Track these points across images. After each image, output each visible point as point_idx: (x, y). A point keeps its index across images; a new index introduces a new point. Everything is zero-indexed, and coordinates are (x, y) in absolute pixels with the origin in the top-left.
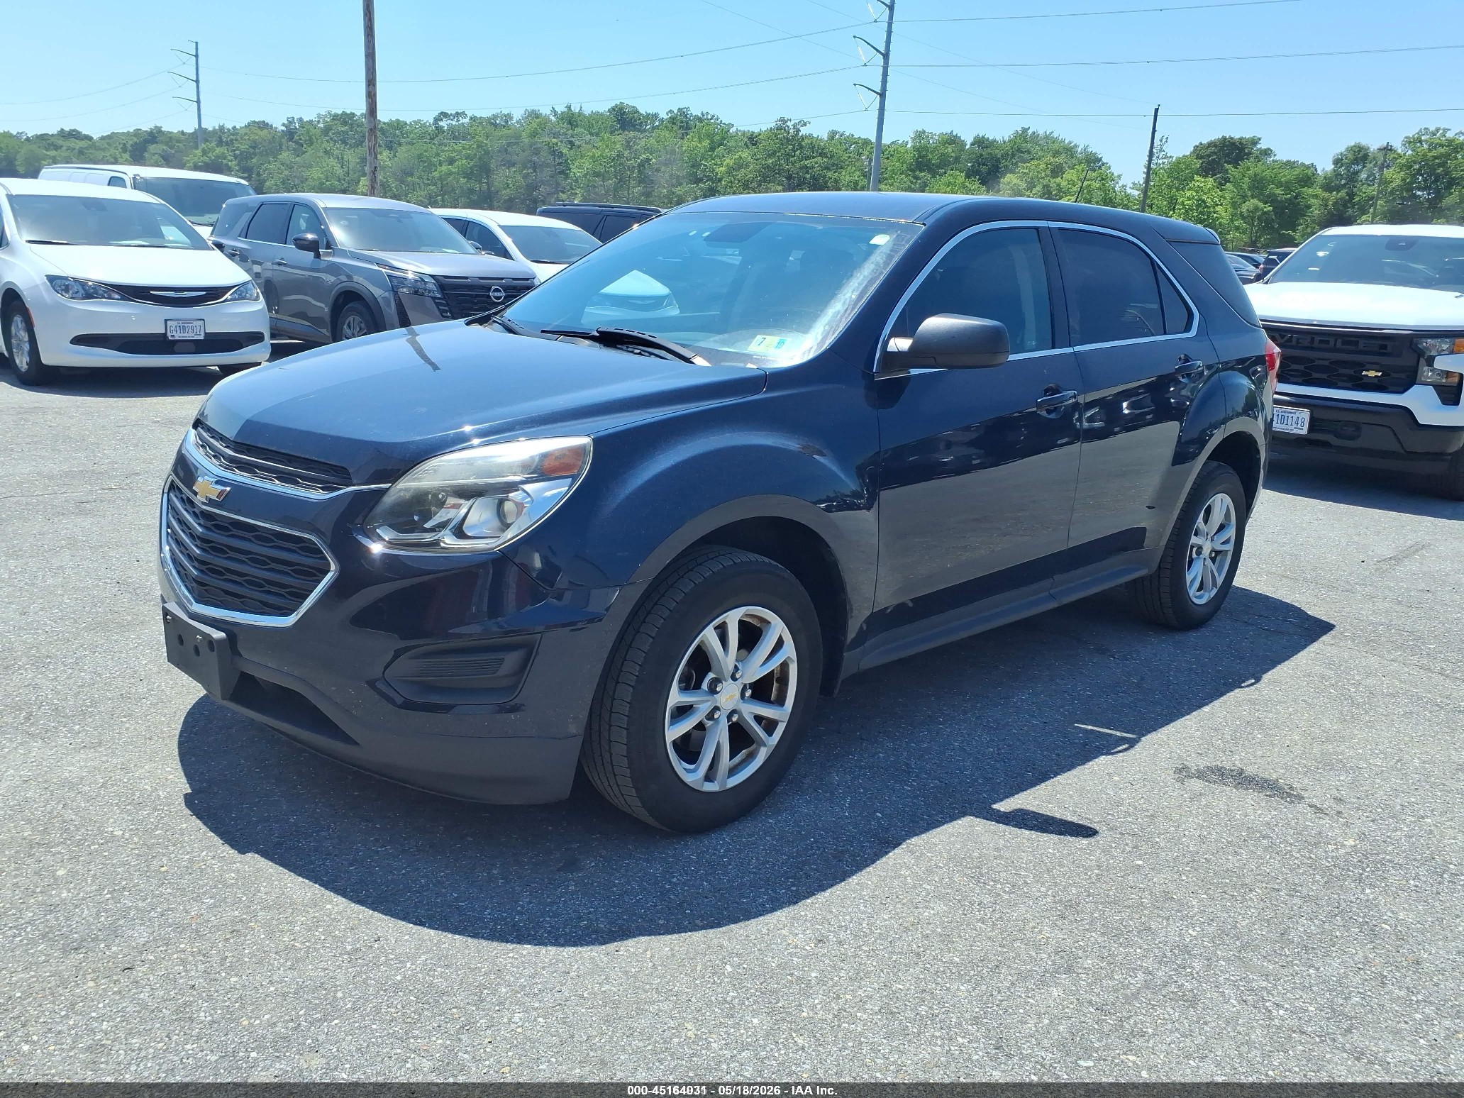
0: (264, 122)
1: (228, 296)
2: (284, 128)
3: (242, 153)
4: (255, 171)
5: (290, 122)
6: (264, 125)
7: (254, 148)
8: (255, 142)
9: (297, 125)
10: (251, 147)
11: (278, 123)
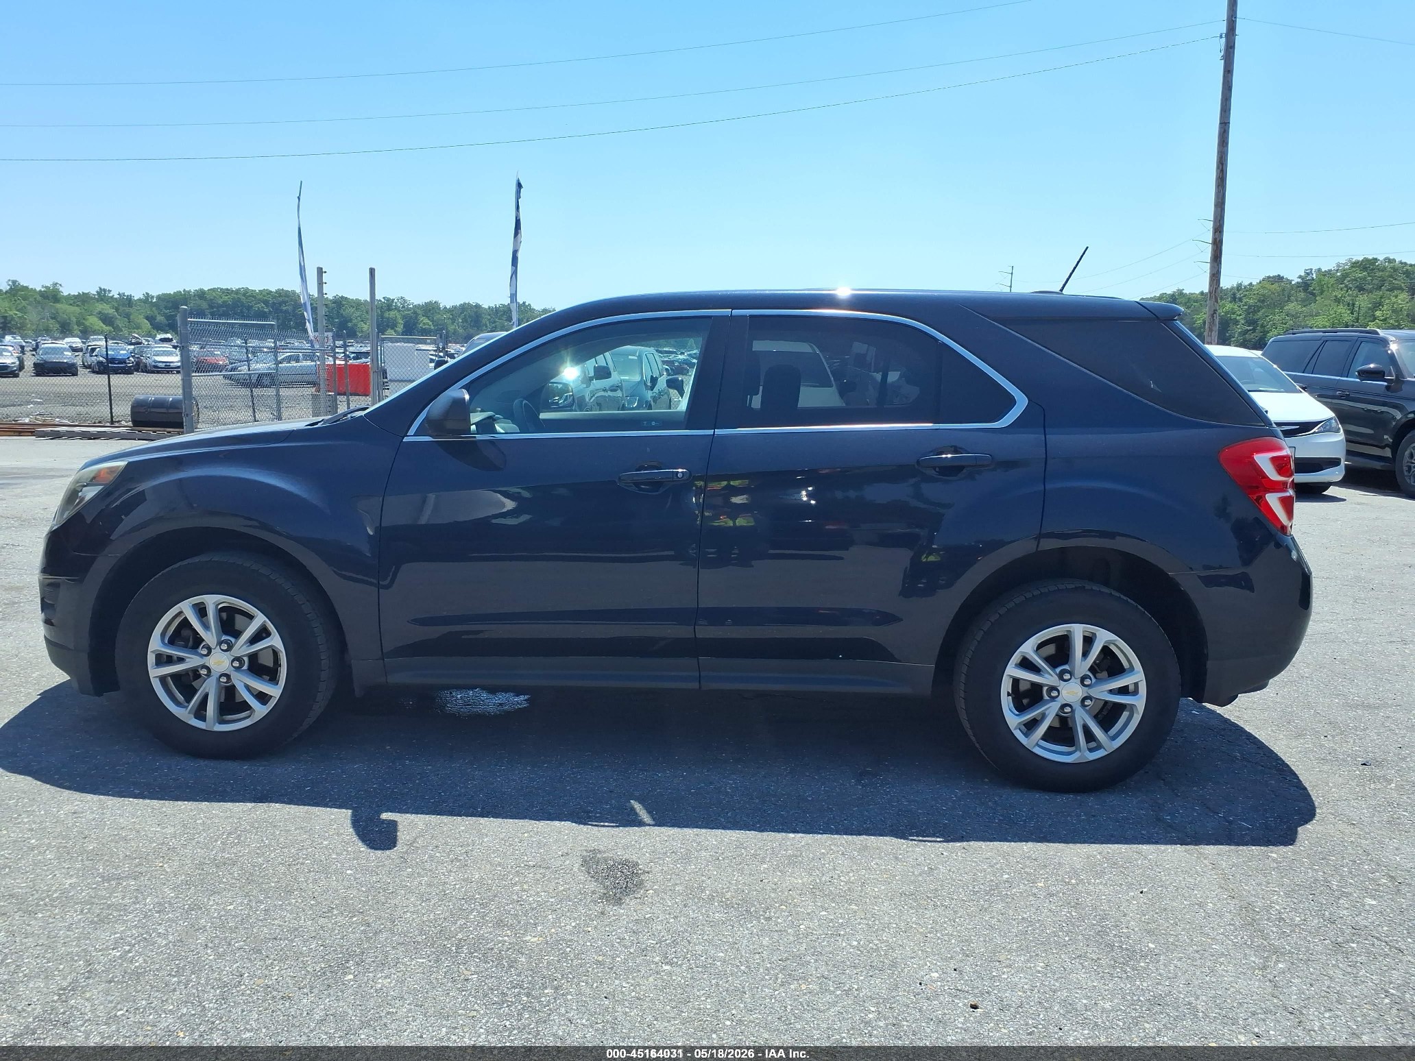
0: (1279, 275)
1: (1315, 429)
2: (1299, 280)
3: (1250, 307)
4: (1260, 323)
5: (1308, 274)
6: (1279, 279)
7: (1263, 301)
8: (1264, 295)
9: (1314, 276)
10: (1259, 301)
11: (1293, 275)
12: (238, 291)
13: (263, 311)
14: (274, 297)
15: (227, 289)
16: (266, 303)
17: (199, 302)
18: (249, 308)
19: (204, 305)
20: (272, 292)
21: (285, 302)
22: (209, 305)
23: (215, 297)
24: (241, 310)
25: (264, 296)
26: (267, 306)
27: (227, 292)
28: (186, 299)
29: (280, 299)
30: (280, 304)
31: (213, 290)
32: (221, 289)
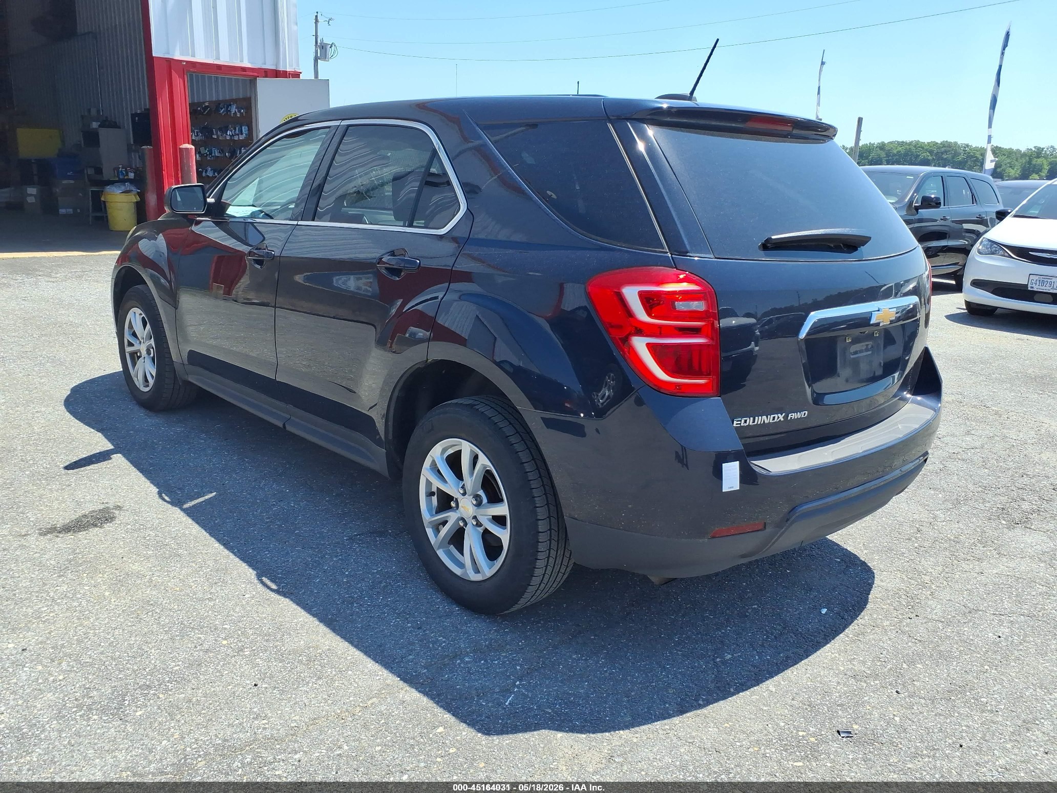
12: (911, 143)
13: (927, 159)
14: (939, 148)
15: (903, 142)
16: (931, 152)
17: (879, 152)
18: (918, 156)
19: (883, 154)
20: (937, 143)
21: (946, 152)
22: (886, 154)
23: (892, 148)
24: (910, 158)
25: (931, 147)
26: (931, 155)
27: (902, 144)
28: (870, 149)
29: (943, 149)
30: (942, 153)
31: (891, 143)
32: (898, 142)
